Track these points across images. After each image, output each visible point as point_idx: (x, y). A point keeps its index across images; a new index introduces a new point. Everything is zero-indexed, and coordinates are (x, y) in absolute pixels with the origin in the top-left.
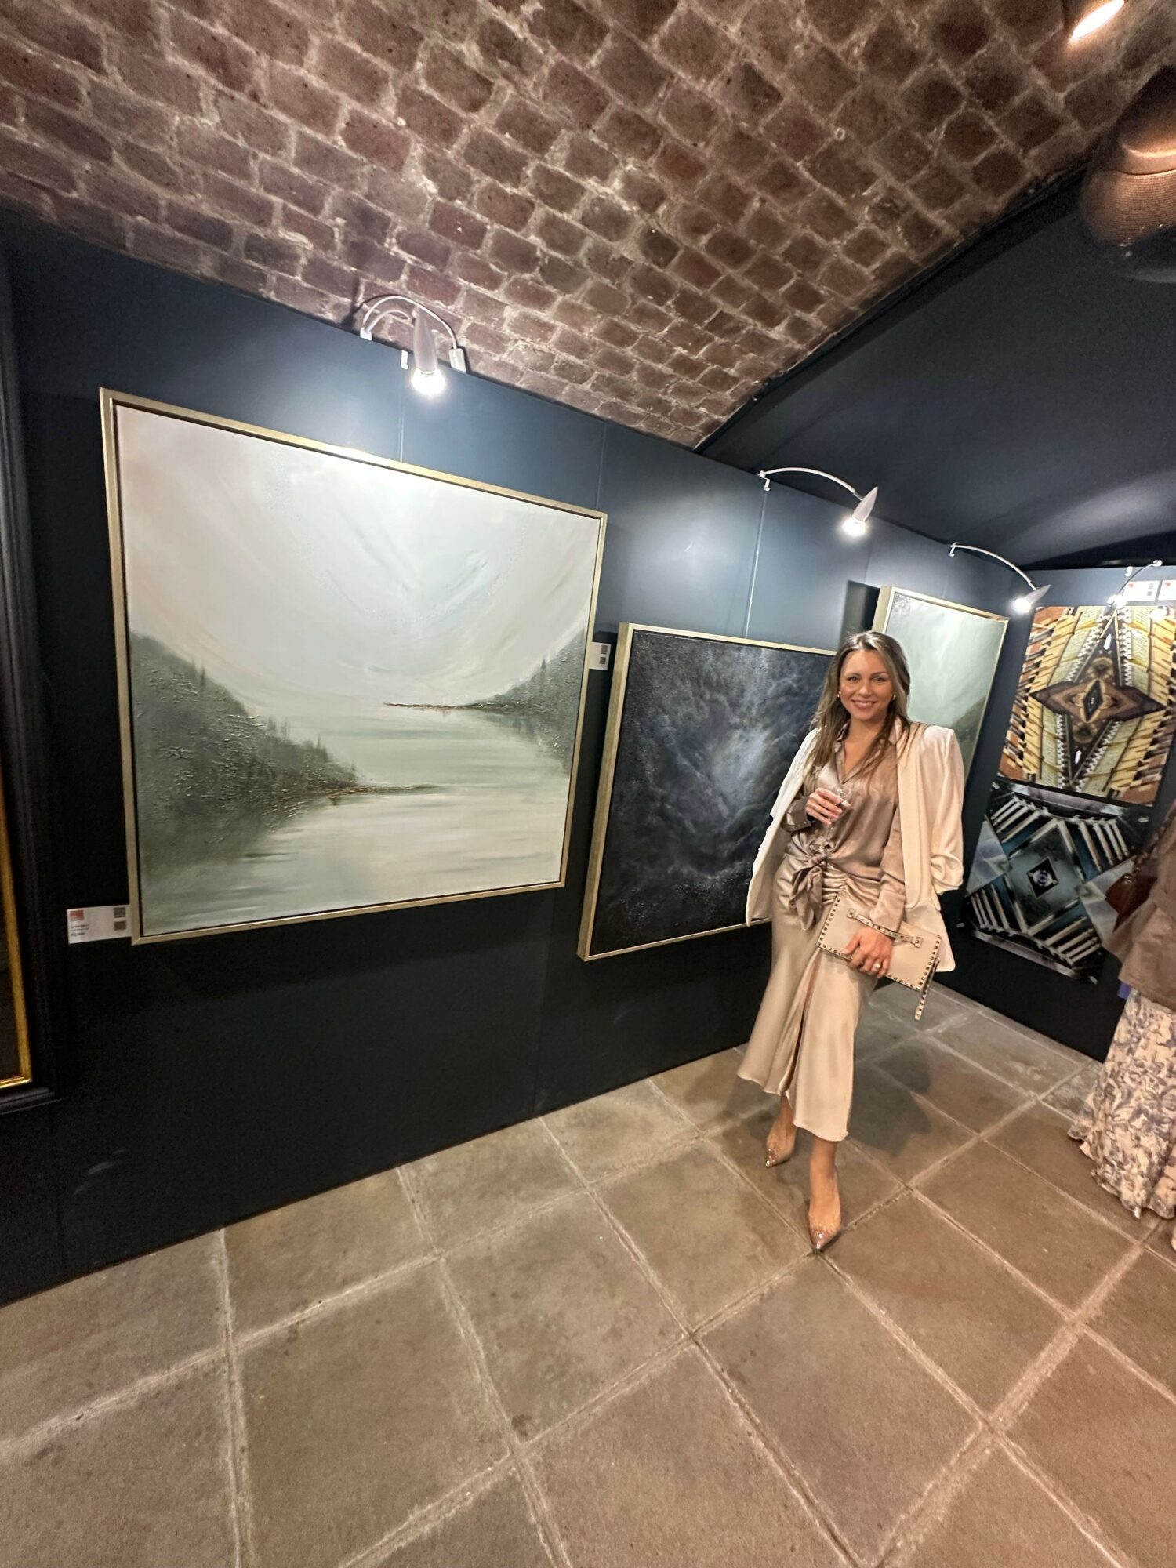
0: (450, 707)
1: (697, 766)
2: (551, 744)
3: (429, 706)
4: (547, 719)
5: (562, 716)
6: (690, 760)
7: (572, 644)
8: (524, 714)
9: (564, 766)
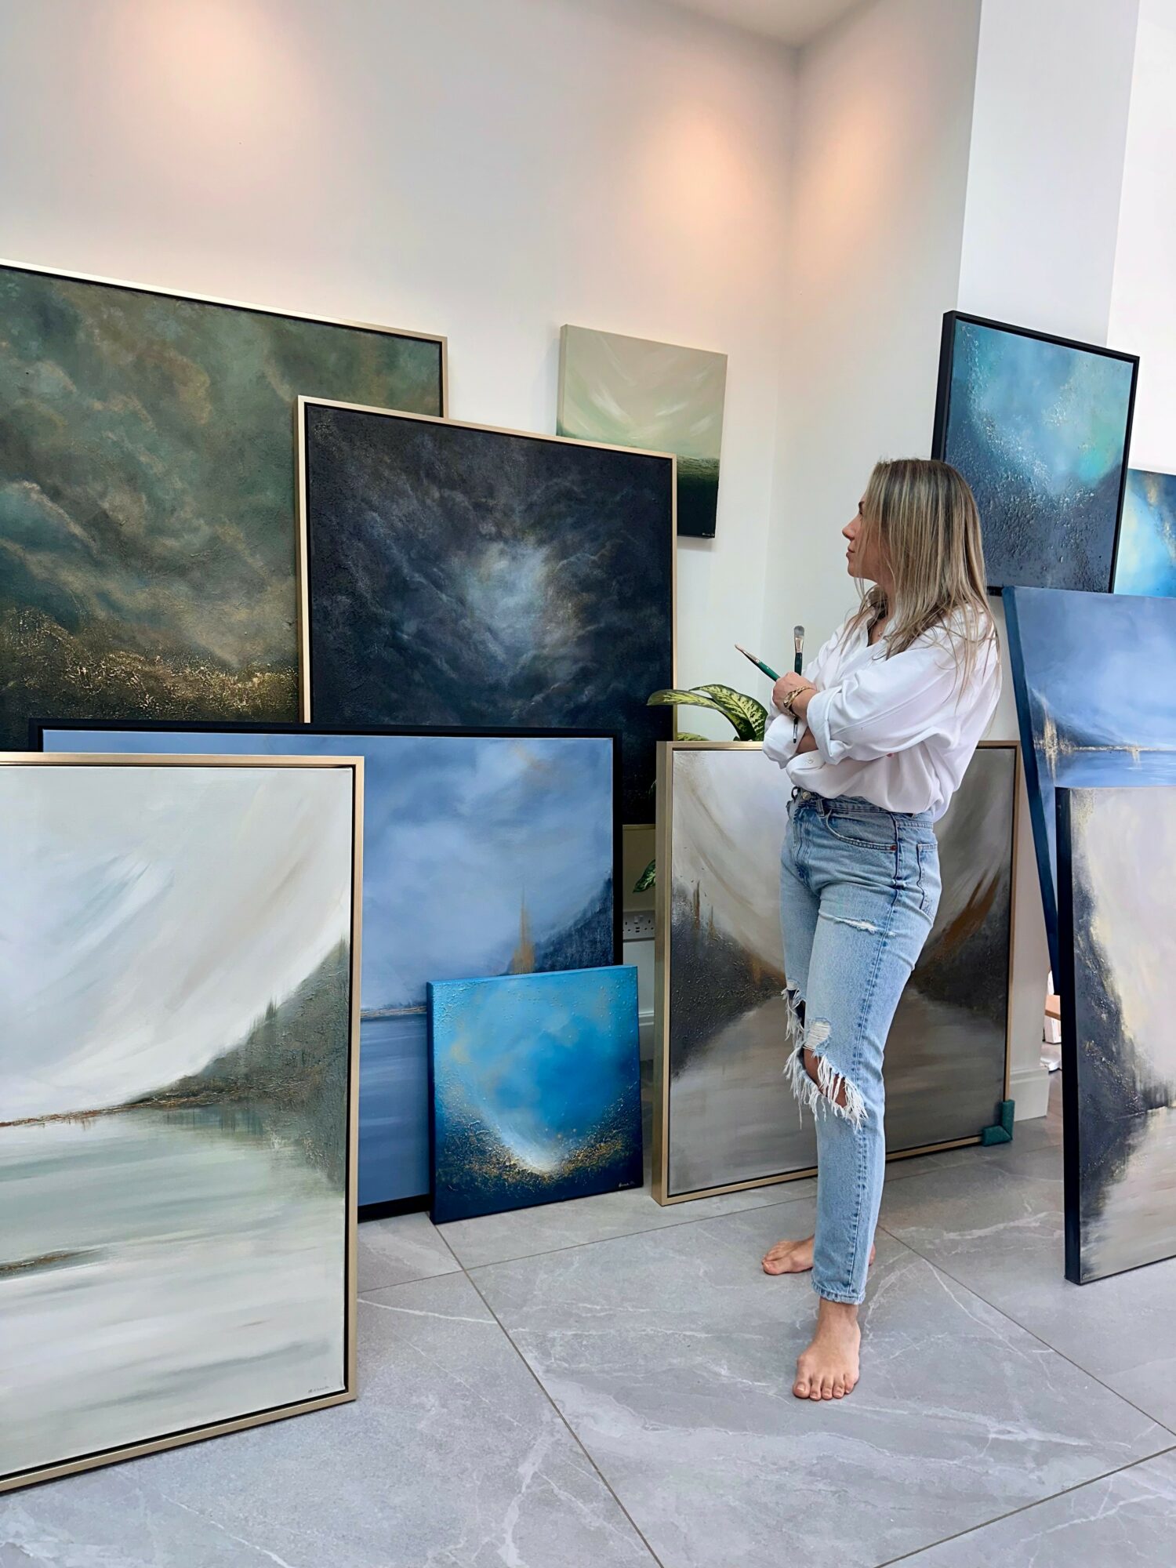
0: (94, 1113)
1: (439, 587)
2: (298, 1143)
3: (54, 1117)
4: (288, 1103)
5: (317, 1091)
6: (427, 576)
7: (323, 968)
8: (240, 1100)
9: (330, 1177)
